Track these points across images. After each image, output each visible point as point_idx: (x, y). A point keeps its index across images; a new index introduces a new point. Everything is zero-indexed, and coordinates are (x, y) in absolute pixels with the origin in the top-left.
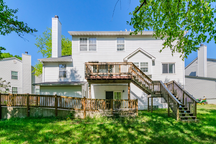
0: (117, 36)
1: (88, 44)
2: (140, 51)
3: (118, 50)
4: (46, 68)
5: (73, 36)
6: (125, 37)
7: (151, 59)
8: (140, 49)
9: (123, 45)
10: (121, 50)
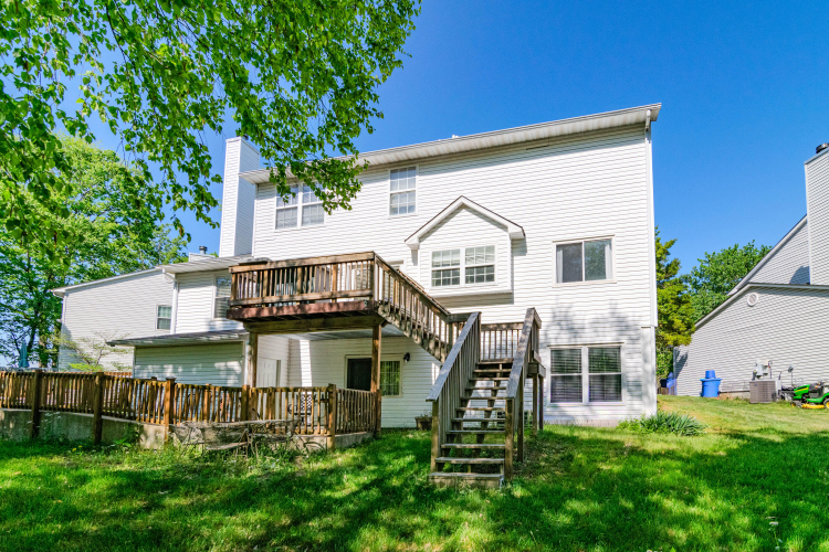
0: (390, 164)
1: (300, 205)
2: (463, 206)
3: (393, 211)
4: (181, 291)
5: (258, 185)
6: (417, 166)
7: (505, 233)
8: (463, 200)
9: (412, 194)
10: (403, 210)
